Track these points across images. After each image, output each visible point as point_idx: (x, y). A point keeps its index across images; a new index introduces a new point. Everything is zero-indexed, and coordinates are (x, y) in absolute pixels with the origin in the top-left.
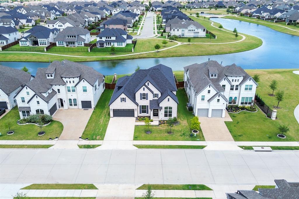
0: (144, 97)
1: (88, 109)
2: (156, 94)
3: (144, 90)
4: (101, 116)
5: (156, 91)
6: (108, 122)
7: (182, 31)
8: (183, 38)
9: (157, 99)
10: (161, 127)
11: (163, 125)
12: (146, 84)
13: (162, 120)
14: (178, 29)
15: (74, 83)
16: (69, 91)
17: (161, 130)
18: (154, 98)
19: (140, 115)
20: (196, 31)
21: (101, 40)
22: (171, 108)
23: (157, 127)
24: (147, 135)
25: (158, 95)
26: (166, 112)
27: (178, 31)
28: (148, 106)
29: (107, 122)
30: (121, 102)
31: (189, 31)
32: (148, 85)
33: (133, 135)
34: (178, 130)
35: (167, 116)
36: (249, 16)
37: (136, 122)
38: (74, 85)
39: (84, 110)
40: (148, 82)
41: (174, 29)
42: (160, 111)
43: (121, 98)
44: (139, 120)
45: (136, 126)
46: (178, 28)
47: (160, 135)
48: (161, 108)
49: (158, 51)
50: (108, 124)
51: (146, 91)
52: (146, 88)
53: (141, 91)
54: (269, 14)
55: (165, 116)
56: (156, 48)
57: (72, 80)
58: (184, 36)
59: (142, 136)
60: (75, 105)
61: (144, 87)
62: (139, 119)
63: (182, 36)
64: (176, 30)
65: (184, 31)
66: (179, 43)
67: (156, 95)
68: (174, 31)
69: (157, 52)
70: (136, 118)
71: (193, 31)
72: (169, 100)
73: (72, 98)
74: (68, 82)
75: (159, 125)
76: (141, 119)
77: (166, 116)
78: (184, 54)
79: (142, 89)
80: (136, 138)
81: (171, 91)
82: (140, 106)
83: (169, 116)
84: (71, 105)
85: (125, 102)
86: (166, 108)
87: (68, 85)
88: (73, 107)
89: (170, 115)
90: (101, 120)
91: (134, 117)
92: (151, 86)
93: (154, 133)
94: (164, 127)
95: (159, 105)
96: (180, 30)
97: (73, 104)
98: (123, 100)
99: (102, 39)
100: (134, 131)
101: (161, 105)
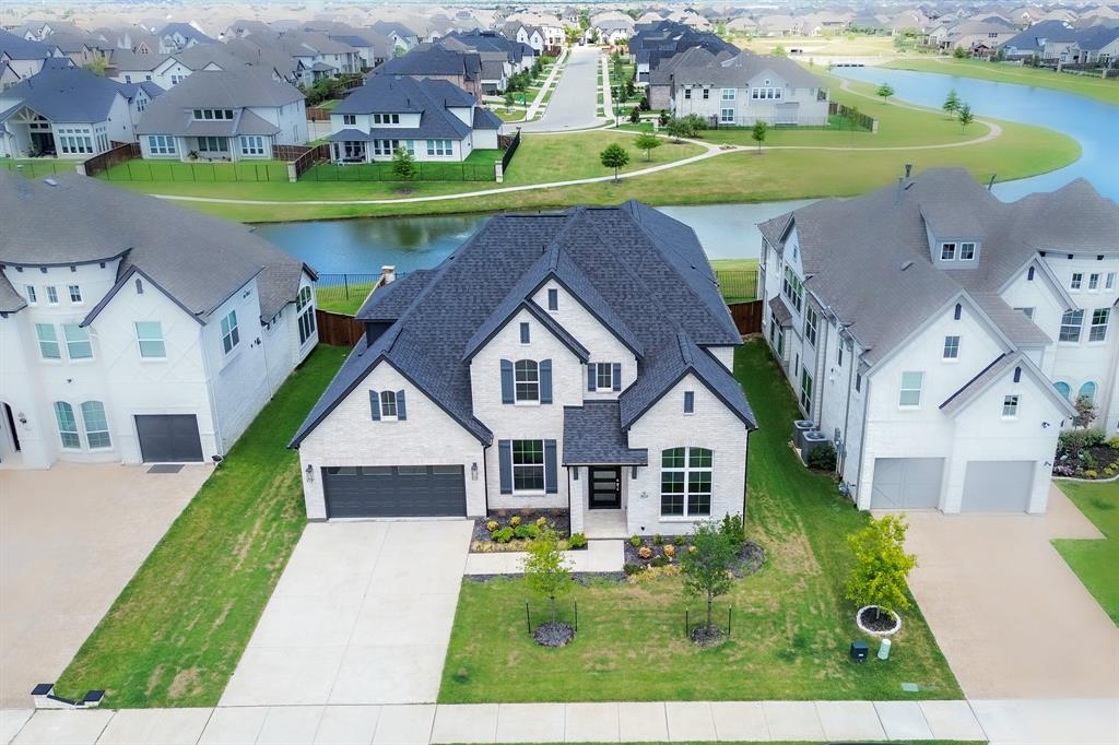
0: (527, 382)
1: (176, 469)
2: (604, 368)
3: (525, 338)
4: (249, 513)
5: (604, 347)
6: (288, 556)
7: (725, 97)
8: (727, 128)
9: (615, 396)
10: (637, 591)
11: (655, 571)
12: (541, 298)
13: (645, 533)
14: (706, 91)
15: (76, 298)
16: (50, 351)
17: (639, 616)
18: (592, 389)
19: (502, 502)
20: (787, 97)
21: (350, 127)
22: (703, 456)
23: (616, 591)
24: (544, 653)
25: (618, 370)
26: (670, 484)
27: (706, 97)
28: (552, 445)
29: (277, 552)
30: (376, 418)
31: (755, 96)
32: (553, 304)
33: (444, 654)
34: (760, 612)
35: (679, 511)
36: (992, 60)
37: (471, 551)
38: (80, 311)
39: (154, 470)
40: (552, 285)
41: (688, 87)
42: (634, 477)
43: (373, 394)
44: (496, 540)
45: (473, 583)
46: (705, 87)
47: (632, 655)
48: (640, 459)
49: (619, 177)
50: (280, 571)
51: (542, 346)
52: (536, 329)
53: (507, 346)
54: (1077, 47)
55: (666, 510)
56: (607, 164)
58: (731, 119)
59: (505, 663)
60: (99, 439)
61: (524, 316)
62: (495, 534)
63: (724, 119)
64: (697, 94)
65: (732, 97)
66: (714, 150)
67: (603, 374)
68: (688, 97)
69: (613, 181)
70: (479, 522)
71: (770, 96)
72: (689, 406)
73: (75, 398)
74: (42, 295)
75: (629, 570)
76: (507, 532)
77: (671, 507)
78: (739, 189)
79: (513, 329)
80: (462, 679)
81: (704, 348)
82: (503, 445)
83: (692, 511)
84: (71, 440)
85: (403, 417)
86: (672, 457)
87: (42, 310)
88: (85, 451)
89: (699, 506)
90: (240, 537)
91: (466, 515)
92: (570, 314)
93: (588, 638)
94: (662, 586)
95: (624, 440)
96: (716, 95)
97: (82, 433)
98: (390, 404)
99: (354, 122)
100: (449, 623)
101: (636, 439)
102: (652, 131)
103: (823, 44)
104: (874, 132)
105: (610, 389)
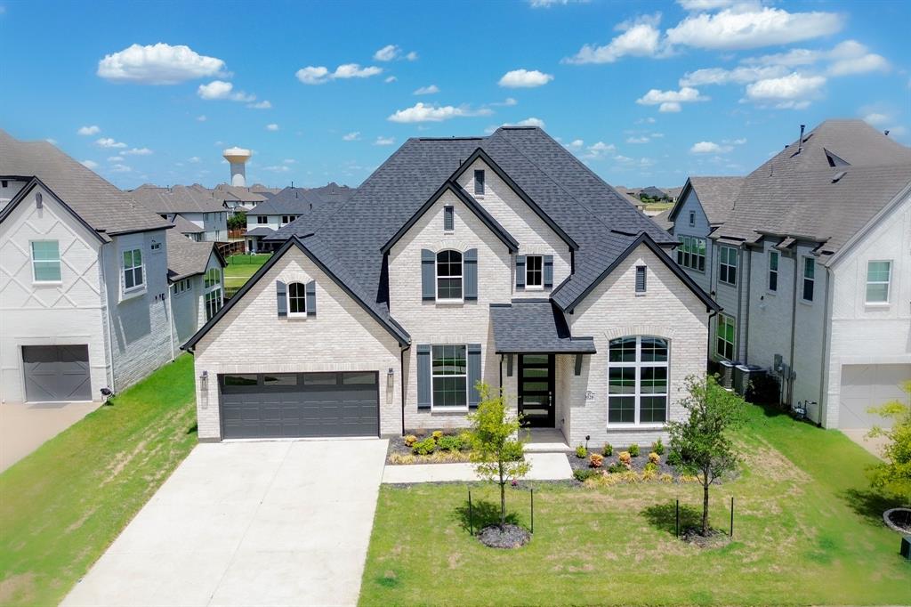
0: (450, 277)
3: (449, 225)
5: (533, 241)
6: (172, 469)
9: (546, 295)
10: (596, 495)
11: (614, 477)
13: (591, 444)
17: (609, 518)
18: (520, 286)
19: (419, 421)
21: (263, 226)
22: (656, 348)
23: (570, 496)
24: (495, 555)
25: (549, 264)
26: (619, 377)
29: (159, 466)
30: (282, 314)
32: (481, 189)
33: (362, 558)
34: (759, 514)
35: (630, 419)
37: (388, 462)
40: (479, 165)
42: (578, 372)
43: (280, 284)
44: (416, 453)
45: (389, 493)
47: (611, 556)
50: (160, 482)
51: (465, 237)
55: (614, 417)
59: (446, 565)
61: (449, 198)
62: (415, 445)
70: (393, 439)
75: (579, 478)
76: (429, 442)
77: (620, 411)
80: (389, 582)
82: (422, 353)
83: (645, 417)
85: (312, 314)
86: (621, 349)
89: (655, 410)
90: (119, 456)
91: (379, 435)
93: (549, 538)
94: (626, 491)
95: (563, 331)
98: (298, 298)
99: (265, 222)
100: (368, 526)
101: (578, 327)
105: (541, 287)
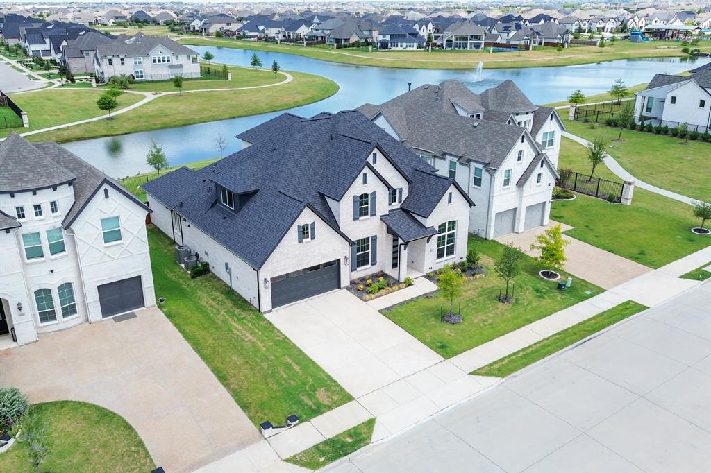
1: (133, 316)
2: (394, 191)
3: (365, 182)
5: (395, 180)
7: (136, 63)
8: (142, 82)
9: (399, 206)
12: (370, 159)
14: (122, 60)
15: (54, 210)
16: (35, 253)
18: (390, 204)
19: (353, 276)
20: (174, 61)
22: (452, 225)
24: (459, 327)
25: (401, 192)
27: (123, 63)
28: (375, 238)
30: (300, 241)
31: (155, 62)
32: (375, 162)
33: (419, 342)
36: (237, 38)
37: (366, 301)
38: (55, 220)
39: (117, 320)
40: (375, 151)
41: (110, 57)
43: (299, 228)
44: (370, 293)
46: (122, 57)
48: (434, 231)
49: (112, 115)
50: (287, 338)
51: (373, 185)
52: (370, 175)
53: (357, 188)
54: (284, 30)
55: (438, 256)
56: (102, 108)
57: (44, 198)
58: (142, 76)
60: (70, 310)
61: (364, 171)
63: (138, 77)
64: (116, 61)
65: (140, 63)
66: (149, 96)
67: (393, 195)
68: (111, 64)
69: (108, 119)
71: (164, 61)
72: (450, 200)
73: (53, 284)
74: (29, 212)
77: (440, 254)
79: (361, 177)
80: (443, 347)
83: (448, 253)
84: (48, 316)
85: (313, 238)
87: (31, 224)
88: (61, 322)
91: (339, 287)
92: (381, 165)
93: (466, 315)
96: (129, 62)
97: (58, 308)
98: (306, 232)
102: (92, 86)
103: (123, 31)
104: (230, 79)
105: (397, 203)
